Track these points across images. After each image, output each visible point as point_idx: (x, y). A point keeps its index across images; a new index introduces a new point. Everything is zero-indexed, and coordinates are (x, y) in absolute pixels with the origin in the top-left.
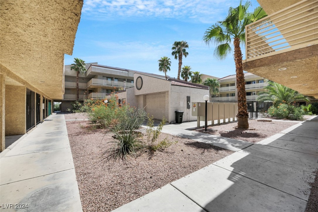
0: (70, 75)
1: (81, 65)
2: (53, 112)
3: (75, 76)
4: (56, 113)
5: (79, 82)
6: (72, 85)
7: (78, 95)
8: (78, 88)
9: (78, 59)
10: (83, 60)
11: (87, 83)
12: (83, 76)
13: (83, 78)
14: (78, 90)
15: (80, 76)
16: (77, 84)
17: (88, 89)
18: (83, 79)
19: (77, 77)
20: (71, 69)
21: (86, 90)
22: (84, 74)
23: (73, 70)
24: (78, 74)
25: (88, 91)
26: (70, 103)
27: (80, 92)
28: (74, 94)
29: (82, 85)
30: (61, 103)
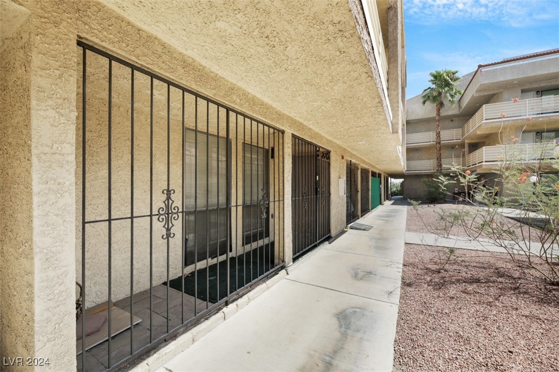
0: (420, 118)
1: (448, 84)
2: (387, 198)
3: (431, 116)
4: (392, 202)
5: (441, 130)
6: (425, 138)
7: (439, 159)
8: (439, 143)
9: (439, 73)
10: (453, 70)
11: (462, 127)
12: (451, 112)
13: (451, 118)
14: (440, 148)
15: (445, 112)
16: (438, 135)
17: (467, 141)
18: (452, 121)
19: (437, 118)
20: (424, 103)
21: (462, 145)
22: (454, 106)
23: (427, 103)
24: (439, 110)
25: (466, 146)
26: (422, 180)
27: (444, 153)
28: (430, 159)
29: (449, 135)
30: (403, 180)
